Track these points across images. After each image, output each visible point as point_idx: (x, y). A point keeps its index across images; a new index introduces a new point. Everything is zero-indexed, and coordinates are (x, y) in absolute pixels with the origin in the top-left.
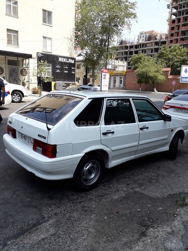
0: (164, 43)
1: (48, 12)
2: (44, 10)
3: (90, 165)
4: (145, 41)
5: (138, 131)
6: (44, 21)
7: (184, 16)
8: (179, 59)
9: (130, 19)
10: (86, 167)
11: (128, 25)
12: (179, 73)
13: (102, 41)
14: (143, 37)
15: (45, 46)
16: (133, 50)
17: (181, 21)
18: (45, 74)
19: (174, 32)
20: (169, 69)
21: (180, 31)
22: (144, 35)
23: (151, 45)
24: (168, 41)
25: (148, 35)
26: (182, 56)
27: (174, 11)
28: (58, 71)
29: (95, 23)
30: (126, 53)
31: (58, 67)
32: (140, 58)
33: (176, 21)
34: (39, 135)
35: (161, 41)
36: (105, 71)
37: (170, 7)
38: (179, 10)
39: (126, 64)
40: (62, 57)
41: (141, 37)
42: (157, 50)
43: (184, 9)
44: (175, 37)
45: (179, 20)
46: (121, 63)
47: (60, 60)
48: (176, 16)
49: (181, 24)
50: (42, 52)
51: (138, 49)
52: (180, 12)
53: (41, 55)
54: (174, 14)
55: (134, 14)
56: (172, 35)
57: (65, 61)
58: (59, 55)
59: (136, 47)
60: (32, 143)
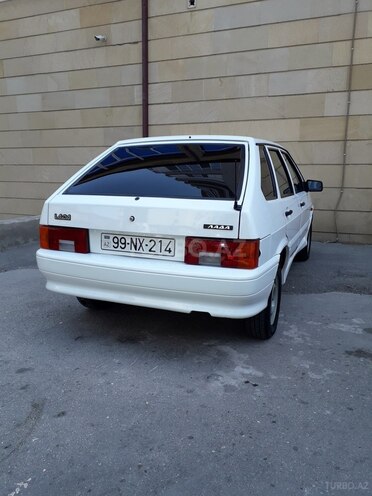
34: (206, 226)
60: (170, 251)
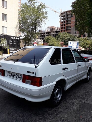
0: (59, 31)
1: (5, 14)
2: (2, 13)
3: (57, 90)
4: (50, 30)
5: (77, 68)
6: (3, 19)
7: (67, 20)
8: (67, 38)
9: (45, 19)
10: (56, 91)
11: (44, 22)
12: (67, 44)
13: (32, 29)
14: (49, 29)
15: (3, 31)
16: (45, 34)
17: (65, 22)
18: (4, 45)
19: (63, 27)
20: (63, 43)
21: (65, 26)
22: (50, 28)
23: (53, 32)
24: (60, 30)
25: (51, 28)
26: (68, 37)
27: (62, 18)
28: (11, 43)
29: (28, 21)
30: (42, 36)
31: (11, 41)
32: (50, 38)
33: (63, 22)
34: (28, 72)
35: (58, 31)
36: (35, 43)
37: (60, 16)
38: (64, 18)
39: (42, 41)
40: (12, 36)
41: (48, 29)
42: (56, 35)
43: (66, 17)
44: (63, 29)
45: (64, 22)
46: (40, 40)
47: (11, 38)
48: (63, 20)
49: (65, 23)
50: (2, 34)
51: (47, 34)
52: (64, 19)
53: (1, 35)
54: (62, 19)
55: (46, 17)
56: (62, 28)
57: (14, 38)
58: (11, 35)
59: (47, 33)
60: (20, 78)
